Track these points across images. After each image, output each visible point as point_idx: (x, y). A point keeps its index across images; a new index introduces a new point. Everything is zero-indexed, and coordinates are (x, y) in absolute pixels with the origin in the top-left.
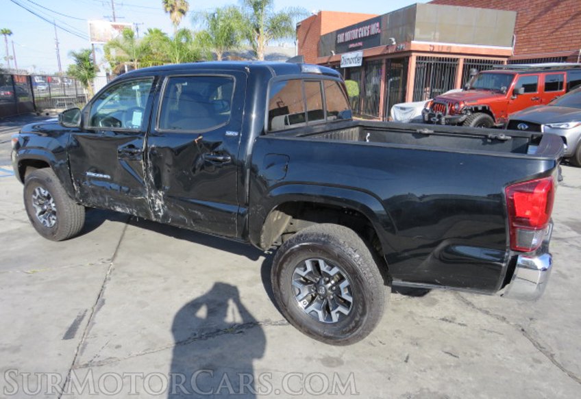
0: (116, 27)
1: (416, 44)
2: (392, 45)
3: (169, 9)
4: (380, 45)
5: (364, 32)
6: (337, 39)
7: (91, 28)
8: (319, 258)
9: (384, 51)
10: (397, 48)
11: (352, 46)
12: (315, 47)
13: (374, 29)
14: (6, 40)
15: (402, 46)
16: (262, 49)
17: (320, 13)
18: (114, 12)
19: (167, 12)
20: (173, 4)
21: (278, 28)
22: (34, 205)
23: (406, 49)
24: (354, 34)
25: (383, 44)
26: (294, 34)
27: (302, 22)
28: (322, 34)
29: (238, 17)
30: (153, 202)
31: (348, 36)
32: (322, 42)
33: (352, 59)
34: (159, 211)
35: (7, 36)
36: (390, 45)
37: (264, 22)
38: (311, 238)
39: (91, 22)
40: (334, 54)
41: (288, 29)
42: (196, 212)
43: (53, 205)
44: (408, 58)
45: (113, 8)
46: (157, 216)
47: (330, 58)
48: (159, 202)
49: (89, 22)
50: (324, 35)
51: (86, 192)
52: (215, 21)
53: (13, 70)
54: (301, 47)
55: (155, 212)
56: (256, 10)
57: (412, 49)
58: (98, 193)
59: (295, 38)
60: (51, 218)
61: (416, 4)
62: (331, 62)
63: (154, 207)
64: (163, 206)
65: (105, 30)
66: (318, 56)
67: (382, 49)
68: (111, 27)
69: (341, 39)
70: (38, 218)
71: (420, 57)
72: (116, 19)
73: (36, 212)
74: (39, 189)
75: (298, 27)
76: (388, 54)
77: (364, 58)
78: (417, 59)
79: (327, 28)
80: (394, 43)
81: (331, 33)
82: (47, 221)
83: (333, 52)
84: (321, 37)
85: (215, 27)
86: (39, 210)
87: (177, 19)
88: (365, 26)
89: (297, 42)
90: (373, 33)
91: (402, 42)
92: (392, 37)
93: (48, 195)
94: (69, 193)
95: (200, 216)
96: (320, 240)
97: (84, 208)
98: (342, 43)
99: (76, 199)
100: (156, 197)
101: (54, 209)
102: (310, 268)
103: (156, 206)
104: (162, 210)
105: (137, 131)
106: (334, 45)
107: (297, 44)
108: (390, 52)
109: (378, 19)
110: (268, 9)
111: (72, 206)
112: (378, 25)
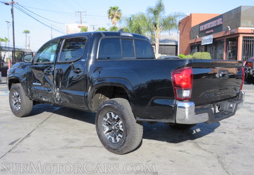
0: (79, 27)
1: (241, 29)
2: (229, 30)
3: (110, 17)
4: (222, 31)
5: (213, 24)
6: (200, 29)
7: (67, 28)
8: (112, 112)
9: (224, 34)
10: (231, 32)
11: (207, 32)
12: (188, 34)
13: (219, 22)
14: (26, 36)
15: (234, 31)
16: (158, 36)
17: (191, 15)
18: (81, 20)
19: (109, 18)
20: (113, 14)
21: (167, 24)
22: (13, 100)
23: (236, 32)
24: (208, 26)
25: (224, 30)
26: (178, 27)
27: (182, 20)
28: (192, 27)
29: (145, 19)
30: (55, 94)
31: (206, 27)
32: (192, 31)
33: (207, 40)
34: (58, 98)
35: (27, 34)
36: (227, 30)
37: (159, 21)
38: (108, 102)
39: (67, 25)
40: (198, 38)
41: (174, 25)
42: (70, 96)
43: (20, 99)
44: (238, 37)
45: (81, 18)
46: (57, 101)
47: (196, 40)
48: (58, 94)
49: (66, 25)
50: (193, 27)
51: (32, 92)
52: (131, 22)
53: (24, 49)
54: (181, 34)
55: (56, 98)
56: (155, 15)
57: (239, 32)
58: (37, 92)
59: (178, 29)
60: (19, 106)
61: (241, 7)
62: (197, 42)
63: (56, 96)
64: (59, 96)
65: (74, 29)
66: (190, 39)
67: (223, 33)
68: (77, 27)
69: (202, 29)
70: (14, 106)
71: (245, 37)
72: (82, 23)
73: (13, 103)
74: (15, 93)
75: (179, 23)
76: (226, 36)
77: (214, 39)
78: (243, 38)
79: (194, 23)
80: (230, 29)
81: (197, 26)
82: (17, 108)
83: (197, 36)
84: (191, 28)
85: (131, 25)
86: (14, 103)
87: (115, 22)
88: (214, 20)
89: (179, 32)
90: (218, 24)
91: (234, 28)
92: (228, 26)
93: (18, 95)
94: (26, 93)
95: (71, 98)
96: (111, 103)
97: (32, 101)
98: (202, 31)
99: (29, 96)
100: (57, 92)
101: (20, 102)
102: (108, 117)
103: (57, 96)
104: (59, 98)
105: (52, 63)
106: (198, 32)
107: (179, 33)
108: (227, 34)
109: (221, 16)
110: (162, 14)
111: (27, 100)
112: (221, 19)
